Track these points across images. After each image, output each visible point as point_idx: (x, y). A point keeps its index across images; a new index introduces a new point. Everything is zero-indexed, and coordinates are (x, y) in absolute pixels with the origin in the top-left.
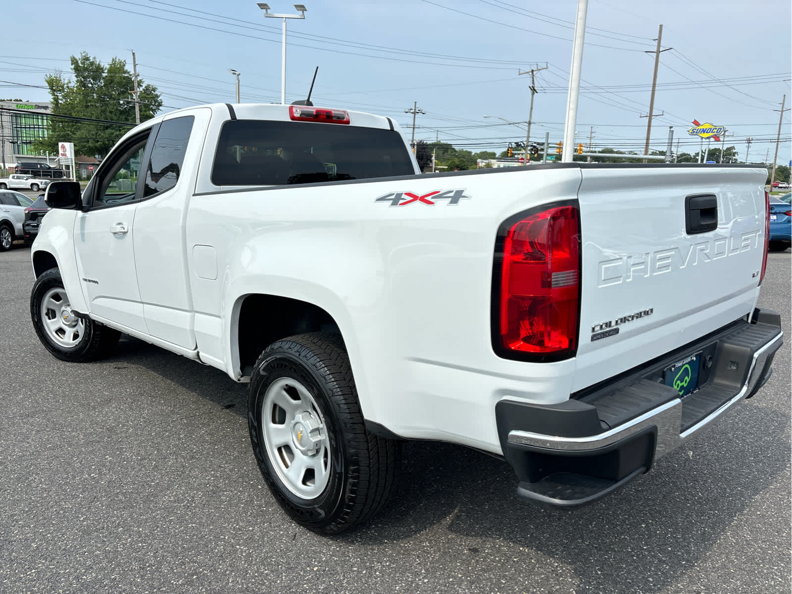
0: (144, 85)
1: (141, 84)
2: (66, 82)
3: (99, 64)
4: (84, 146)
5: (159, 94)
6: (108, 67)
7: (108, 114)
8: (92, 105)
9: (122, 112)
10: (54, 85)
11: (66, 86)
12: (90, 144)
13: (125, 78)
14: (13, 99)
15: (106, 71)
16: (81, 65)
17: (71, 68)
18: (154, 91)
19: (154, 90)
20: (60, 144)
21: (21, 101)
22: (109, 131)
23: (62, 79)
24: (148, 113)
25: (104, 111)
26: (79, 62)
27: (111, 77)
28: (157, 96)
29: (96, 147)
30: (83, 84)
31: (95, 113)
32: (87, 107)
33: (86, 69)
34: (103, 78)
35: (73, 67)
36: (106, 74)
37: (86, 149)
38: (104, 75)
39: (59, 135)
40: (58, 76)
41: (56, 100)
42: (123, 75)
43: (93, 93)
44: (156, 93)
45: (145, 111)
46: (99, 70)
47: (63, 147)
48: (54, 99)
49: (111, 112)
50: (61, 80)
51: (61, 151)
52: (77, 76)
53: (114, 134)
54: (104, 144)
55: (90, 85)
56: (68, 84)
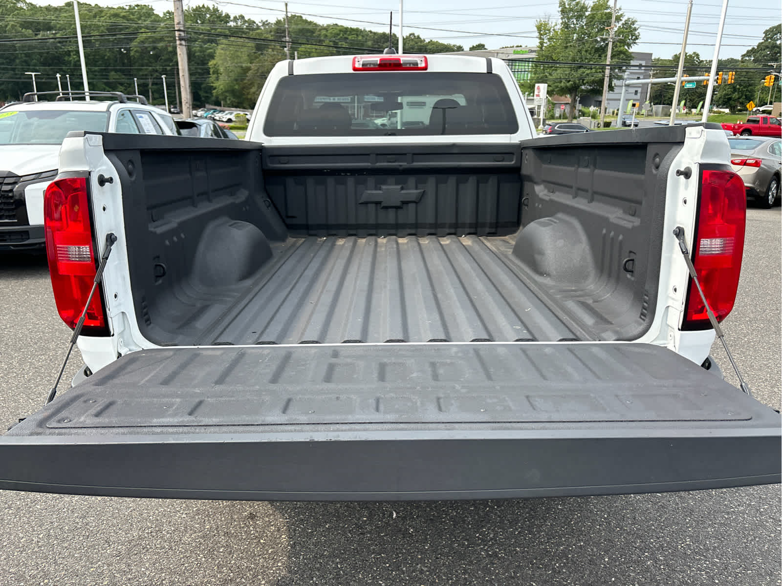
0: (624, 19)
1: (621, 18)
2: (553, 25)
3: (584, 3)
4: (557, 87)
5: (637, 27)
6: (592, 4)
7: (583, 53)
8: (571, 46)
9: (597, 50)
10: (542, 29)
11: (552, 29)
12: (562, 84)
13: (606, 14)
14: (515, 45)
15: (589, 10)
16: (567, 7)
17: (558, 11)
18: (634, 25)
19: (633, 23)
20: (537, 85)
21: (521, 46)
22: (582, 70)
23: (550, 23)
24: (622, 48)
25: (580, 51)
26: (566, 4)
27: (593, 14)
28: (635, 29)
29: (567, 87)
30: (566, 26)
31: (571, 53)
32: (566, 47)
33: (571, 10)
34: (586, 17)
35: (560, 9)
36: (590, 13)
37: (558, 89)
38: (587, 14)
39: (538, 77)
40: (547, 20)
41: (542, 44)
42: (605, 11)
43: (574, 33)
44: (635, 26)
45: (620, 46)
46: (584, 8)
47: (538, 88)
48: (540, 43)
49: (586, 51)
50: (548, 24)
51: (536, 93)
52: (562, 19)
53: (585, 74)
54: (575, 83)
55: (572, 26)
56: (554, 27)
